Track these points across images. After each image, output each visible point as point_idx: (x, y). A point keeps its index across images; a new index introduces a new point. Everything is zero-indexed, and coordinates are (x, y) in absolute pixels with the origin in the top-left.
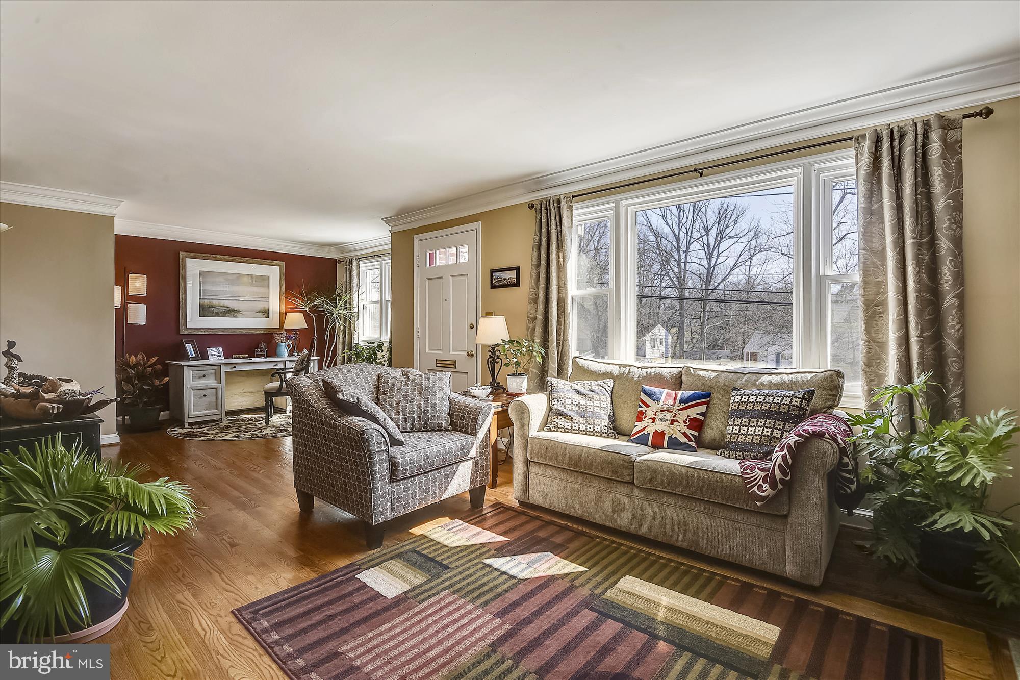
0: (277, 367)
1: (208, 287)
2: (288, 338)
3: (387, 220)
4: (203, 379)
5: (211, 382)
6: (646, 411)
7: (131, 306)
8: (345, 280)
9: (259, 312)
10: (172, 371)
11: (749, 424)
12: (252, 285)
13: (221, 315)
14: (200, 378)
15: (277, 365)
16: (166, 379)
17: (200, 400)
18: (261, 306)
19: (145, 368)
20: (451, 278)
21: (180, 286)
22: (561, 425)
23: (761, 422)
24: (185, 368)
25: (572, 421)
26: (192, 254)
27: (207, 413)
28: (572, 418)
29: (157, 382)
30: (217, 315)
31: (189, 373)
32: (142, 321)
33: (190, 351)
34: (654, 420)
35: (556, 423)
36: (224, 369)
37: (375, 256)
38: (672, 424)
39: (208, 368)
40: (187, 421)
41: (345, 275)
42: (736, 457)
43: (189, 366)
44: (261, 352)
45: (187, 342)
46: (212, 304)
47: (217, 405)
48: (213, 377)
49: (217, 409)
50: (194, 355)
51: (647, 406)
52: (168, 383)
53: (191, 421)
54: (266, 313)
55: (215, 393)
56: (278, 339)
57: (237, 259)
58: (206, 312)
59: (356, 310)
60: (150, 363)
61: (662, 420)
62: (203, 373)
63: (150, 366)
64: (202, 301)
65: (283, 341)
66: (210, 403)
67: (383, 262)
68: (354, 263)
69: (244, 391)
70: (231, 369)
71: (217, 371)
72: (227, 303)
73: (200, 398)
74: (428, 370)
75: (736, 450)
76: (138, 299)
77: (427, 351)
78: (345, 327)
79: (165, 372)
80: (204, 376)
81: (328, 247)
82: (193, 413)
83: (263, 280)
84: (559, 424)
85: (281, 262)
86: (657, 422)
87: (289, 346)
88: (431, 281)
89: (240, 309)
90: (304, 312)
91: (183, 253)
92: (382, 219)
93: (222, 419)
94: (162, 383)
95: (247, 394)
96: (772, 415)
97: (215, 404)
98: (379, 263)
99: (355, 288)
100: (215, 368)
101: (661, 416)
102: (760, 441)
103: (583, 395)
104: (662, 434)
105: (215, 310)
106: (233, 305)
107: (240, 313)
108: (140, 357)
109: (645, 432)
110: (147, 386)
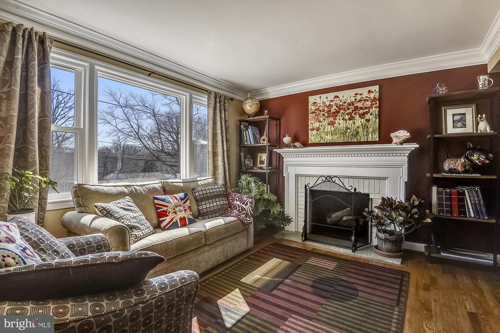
6: (167, 210)
11: (212, 202)
22: (138, 235)
23: (217, 200)
25: (140, 229)
28: (139, 228)
34: (175, 213)
35: (134, 236)
38: (186, 212)
42: (212, 217)
51: (167, 206)
61: (181, 211)
75: (211, 214)
84: (137, 235)
86: (179, 213)
96: (220, 196)
101: (177, 209)
102: (221, 207)
103: (129, 210)
104: (184, 218)
109: (174, 221)
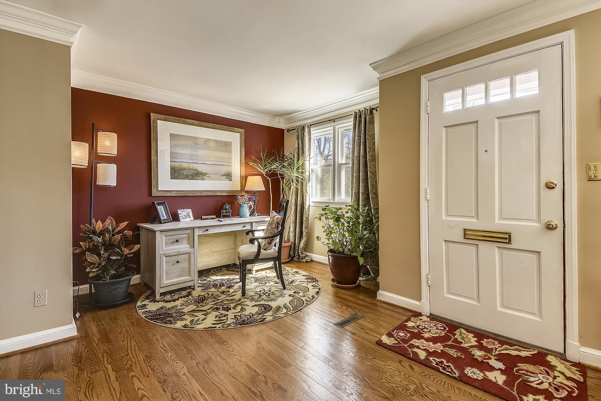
0: (244, 228)
1: (179, 150)
2: (250, 200)
3: (375, 66)
4: (176, 243)
5: (184, 247)
7: (101, 167)
8: (296, 146)
9: (224, 175)
10: (143, 236)
12: (217, 150)
13: (190, 177)
14: (173, 243)
15: (245, 226)
16: (137, 247)
17: (173, 267)
18: (224, 170)
19: (113, 235)
20: (496, 121)
21: (152, 148)
24: (158, 234)
26: (162, 116)
27: (179, 281)
29: (126, 251)
30: (187, 177)
31: (162, 238)
32: (113, 183)
33: (162, 213)
36: (197, 233)
37: (330, 120)
39: (181, 232)
40: (159, 291)
41: (297, 141)
43: (162, 231)
44: (226, 212)
45: (159, 204)
46: (183, 167)
47: (189, 271)
48: (185, 241)
49: (189, 276)
50: (166, 218)
52: (139, 251)
53: (162, 291)
54: (228, 176)
55: (188, 259)
56: (241, 200)
57: (205, 125)
58: (176, 175)
59: (307, 174)
60: (119, 229)
62: (176, 237)
63: (119, 232)
64: (173, 164)
65: (245, 203)
66: (182, 269)
67: (337, 127)
68: (306, 130)
69: (211, 251)
70: (204, 232)
71: (190, 235)
72: (195, 166)
73: (173, 265)
74: (445, 241)
76: (108, 160)
77: (444, 217)
78: (297, 189)
79: (136, 239)
80: (177, 241)
81: (278, 118)
82: (166, 282)
83: (226, 146)
85: (241, 130)
87: (250, 207)
88: (449, 129)
89: (208, 172)
90: (261, 175)
91: (154, 114)
92: (370, 65)
93: (194, 285)
94: (133, 251)
95: (214, 254)
97: (187, 270)
98: (332, 128)
99: (307, 153)
100: (189, 231)
105: (186, 173)
106: (201, 168)
107: (208, 175)
108: (108, 221)
110: (116, 255)
